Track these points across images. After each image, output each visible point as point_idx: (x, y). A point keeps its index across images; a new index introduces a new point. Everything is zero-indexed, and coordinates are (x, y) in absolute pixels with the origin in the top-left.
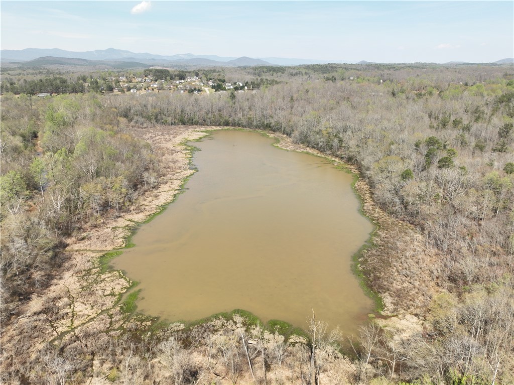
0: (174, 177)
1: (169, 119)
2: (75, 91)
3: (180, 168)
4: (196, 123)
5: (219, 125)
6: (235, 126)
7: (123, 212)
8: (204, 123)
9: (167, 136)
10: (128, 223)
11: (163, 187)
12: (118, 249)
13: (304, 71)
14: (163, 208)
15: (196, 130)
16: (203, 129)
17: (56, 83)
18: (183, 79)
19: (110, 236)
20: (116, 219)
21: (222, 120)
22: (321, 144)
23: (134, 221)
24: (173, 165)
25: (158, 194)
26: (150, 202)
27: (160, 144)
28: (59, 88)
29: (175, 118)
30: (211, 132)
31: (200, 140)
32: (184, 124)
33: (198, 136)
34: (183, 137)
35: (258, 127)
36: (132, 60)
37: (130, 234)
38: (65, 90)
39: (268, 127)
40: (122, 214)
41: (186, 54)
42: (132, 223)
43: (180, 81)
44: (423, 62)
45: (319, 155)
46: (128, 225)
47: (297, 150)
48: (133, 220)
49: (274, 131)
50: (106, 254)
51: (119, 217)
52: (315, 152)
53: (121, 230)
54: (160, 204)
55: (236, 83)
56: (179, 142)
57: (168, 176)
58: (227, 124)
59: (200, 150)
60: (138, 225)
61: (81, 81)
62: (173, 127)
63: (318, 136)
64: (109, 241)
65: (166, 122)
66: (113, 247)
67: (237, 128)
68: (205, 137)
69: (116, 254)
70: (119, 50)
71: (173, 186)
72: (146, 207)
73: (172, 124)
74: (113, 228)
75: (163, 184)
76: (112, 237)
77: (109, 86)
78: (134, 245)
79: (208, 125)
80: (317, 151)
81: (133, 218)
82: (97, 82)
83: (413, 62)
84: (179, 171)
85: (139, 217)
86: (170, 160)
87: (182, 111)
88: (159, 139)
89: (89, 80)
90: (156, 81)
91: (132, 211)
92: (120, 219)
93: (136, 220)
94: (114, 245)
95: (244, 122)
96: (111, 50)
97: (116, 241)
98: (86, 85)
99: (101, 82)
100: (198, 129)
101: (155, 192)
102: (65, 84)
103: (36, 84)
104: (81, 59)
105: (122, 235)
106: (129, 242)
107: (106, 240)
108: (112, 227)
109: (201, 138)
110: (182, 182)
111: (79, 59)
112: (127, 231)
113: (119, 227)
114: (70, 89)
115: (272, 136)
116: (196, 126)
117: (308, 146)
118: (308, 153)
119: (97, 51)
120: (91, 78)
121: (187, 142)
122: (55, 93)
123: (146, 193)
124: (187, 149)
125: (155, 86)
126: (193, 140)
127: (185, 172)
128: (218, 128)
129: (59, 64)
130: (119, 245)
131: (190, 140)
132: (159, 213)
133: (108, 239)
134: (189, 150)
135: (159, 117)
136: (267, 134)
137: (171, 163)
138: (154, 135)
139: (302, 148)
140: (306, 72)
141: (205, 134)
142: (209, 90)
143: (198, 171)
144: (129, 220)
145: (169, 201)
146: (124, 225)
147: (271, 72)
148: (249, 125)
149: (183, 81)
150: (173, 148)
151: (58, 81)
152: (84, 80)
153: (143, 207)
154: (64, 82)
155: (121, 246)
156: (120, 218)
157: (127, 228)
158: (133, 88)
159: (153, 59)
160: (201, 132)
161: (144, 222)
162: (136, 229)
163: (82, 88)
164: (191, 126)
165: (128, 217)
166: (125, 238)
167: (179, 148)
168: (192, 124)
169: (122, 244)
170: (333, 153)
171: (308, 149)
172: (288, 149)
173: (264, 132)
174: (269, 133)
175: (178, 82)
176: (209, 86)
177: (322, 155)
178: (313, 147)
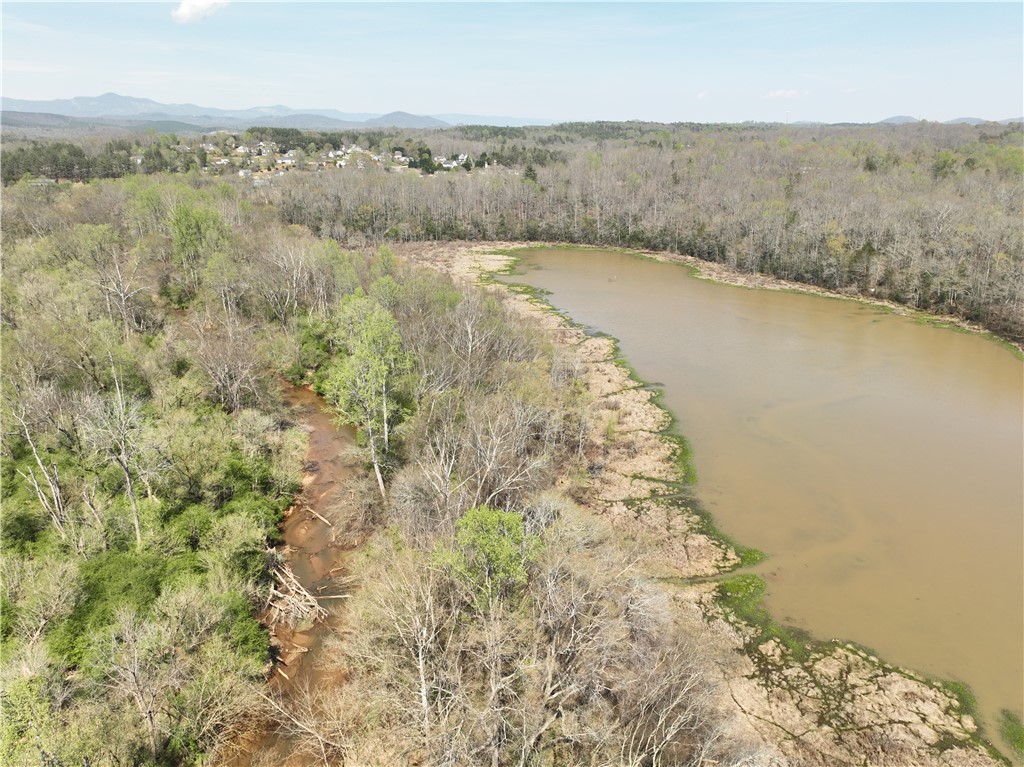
4: (461, 236)
5: (514, 239)
6: (552, 239)
8: (480, 234)
10: (644, 485)
11: (597, 383)
12: (732, 568)
16: (487, 247)
21: (518, 229)
22: (829, 272)
25: (607, 400)
29: (417, 223)
30: (515, 254)
31: (512, 270)
32: (435, 237)
33: (501, 264)
34: (466, 264)
35: (608, 241)
36: (163, 118)
39: (637, 239)
41: (273, 107)
42: (655, 484)
44: (758, 122)
45: (831, 295)
46: (653, 491)
47: (766, 287)
49: (655, 248)
50: (722, 588)
52: (813, 289)
55: (457, 156)
56: (475, 275)
59: (549, 293)
60: (682, 490)
63: (814, 254)
65: (396, 233)
66: (707, 561)
68: (516, 263)
71: (614, 379)
73: (409, 239)
74: (625, 502)
77: (192, 162)
83: (741, 122)
87: (429, 210)
90: (285, 152)
93: (654, 476)
94: (702, 556)
95: (577, 230)
99: (169, 153)
100: (474, 249)
101: (594, 397)
103: (15, 159)
104: (53, 115)
107: (663, 541)
109: (511, 267)
110: (621, 369)
111: (47, 115)
112: (677, 510)
117: (782, 278)
121: (493, 276)
122: (65, 178)
124: (517, 293)
125: (288, 162)
126: (499, 271)
127: (592, 343)
128: (518, 245)
130: (718, 557)
131: (494, 272)
134: (523, 293)
135: (378, 224)
139: (770, 284)
140: (567, 138)
141: (506, 257)
144: (637, 477)
145: (660, 418)
146: (645, 493)
148: (589, 237)
151: (65, 152)
155: (725, 558)
157: (661, 499)
158: (241, 167)
160: (491, 253)
162: (693, 502)
164: (455, 243)
170: (864, 291)
171: (787, 285)
172: (739, 284)
173: (629, 251)
174: (647, 254)
175: (331, 155)
176: (401, 163)
177: (838, 296)
178: (799, 278)
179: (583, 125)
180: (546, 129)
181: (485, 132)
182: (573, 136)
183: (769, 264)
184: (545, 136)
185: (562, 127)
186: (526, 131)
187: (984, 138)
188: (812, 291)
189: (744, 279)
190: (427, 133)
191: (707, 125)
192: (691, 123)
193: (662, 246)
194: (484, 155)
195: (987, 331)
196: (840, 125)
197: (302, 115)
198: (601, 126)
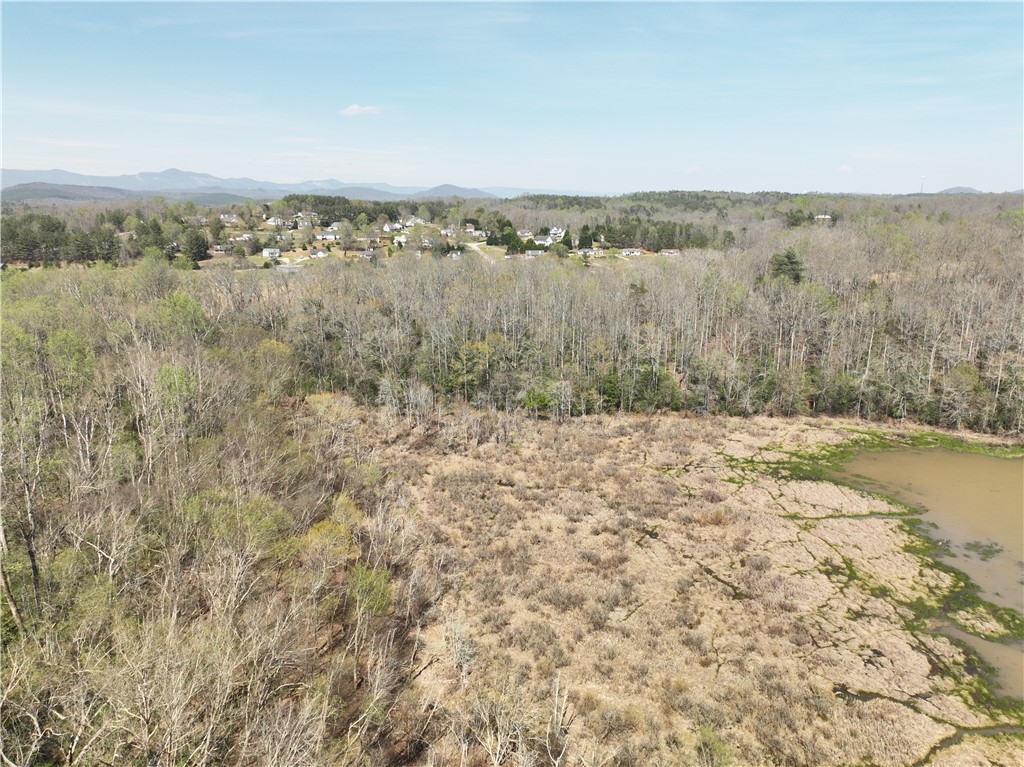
2: (85, 255)
17: (28, 232)
28: (36, 246)
36: (217, 192)
38: (55, 253)
41: (324, 181)
43: (395, 227)
55: (547, 230)
61: (108, 226)
70: (190, 173)
77: (197, 239)
82: (158, 229)
89: (132, 222)
90: (327, 224)
96: (173, 173)
98: (123, 236)
99: (169, 228)
102: (56, 234)
114: (72, 249)
119: (141, 174)
120: (139, 215)
122: (24, 260)
125: (331, 238)
129: (60, 197)
142: (484, 249)
149: (398, 225)
151: (35, 227)
152: (118, 221)
154: (53, 227)
158: (267, 246)
159: (260, 190)
163: (112, 244)
175: (386, 228)
176: (476, 239)
194: (585, 229)
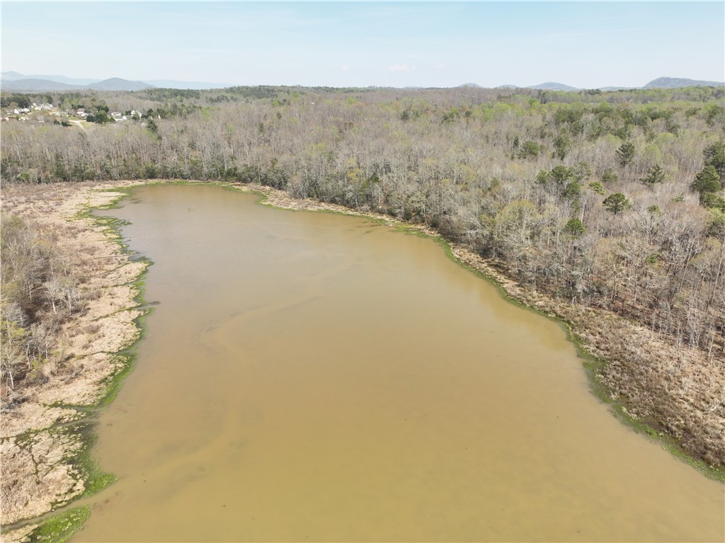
0: (109, 280)
1: (33, 172)
3: (109, 261)
4: (91, 177)
5: (137, 177)
6: (167, 177)
7: (28, 385)
8: (107, 175)
9: (41, 203)
10: (56, 413)
11: (99, 307)
12: (69, 502)
13: (229, 95)
14: (127, 355)
15: (95, 188)
16: (108, 186)
18: (26, 107)
19: (24, 465)
20: (17, 410)
21: (142, 169)
22: (349, 195)
23: (70, 406)
24: (89, 256)
25: (95, 324)
26: (86, 347)
27: (35, 220)
29: (44, 169)
30: (129, 190)
31: (114, 205)
32: (65, 179)
33: (108, 199)
34: (77, 201)
35: (210, 176)
37: (78, 445)
39: (231, 175)
40: (28, 392)
42: (67, 411)
43: (22, 110)
45: (350, 213)
46: (59, 420)
47: (309, 209)
48: (66, 402)
49: (245, 181)
50: (37, 531)
51: (24, 400)
52: (341, 209)
53: (45, 437)
54: (114, 348)
55: (130, 112)
56: (75, 211)
57: (93, 280)
58: (151, 174)
59: (129, 223)
60: (89, 414)
62: (44, 186)
63: (340, 183)
64: (28, 483)
65: (27, 177)
66: (48, 499)
67: (172, 180)
68: (122, 199)
69: (71, 520)
71: (118, 301)
72: (84, 362)
73: (40, 181)
74: (20, 438)
75: (93, 299)
76: (30, 467)
78: (111, 479)
79: (116, 180)
80: (344, 208)
81: (64, 396)
84: (112, 267)
85: (79, 391)
86: (78, 247)
87: (57, 157)
88: (26, 209)
91: (51, 378)
92: (26, 407)
93: (74, 402)
94: (47, 492)
95: (185, 169)
97: (50, 476)
100: (97, 187)
101: (85, 321)
105: (56, 454)
106: (89, 469)
107: (15, 482)
108: (14, 434)
109: (115, 202)
110: (133, 291)
112: (65, 439)
113: (37, 432)
115: (244, 189)
116: (93, 183)
117: (322, 201)
118: (328, 212)
121: (91, 211)
123: (65, 327)
124: (101, 225)
126: (102, 206)
127: (127, 268)
128: (137, 183)
130: (64, 490)
131: (95, 208)
132: (126, 370)
133: (20, 477)
134: (105, 225)
135: (9, 170)
136: (236, 187)
137: (83, 254)
138: (11, 204)
139: (313, 206)
140: (232, 97)
141: (118, 194)
142: (82, 123)
143: (152, 263)
144: (55, 405)
145: (130, 337)
146: (49, 423)
147: (178, 97)
148: (196, 174)
149: (26, 110)
150: (68, 224)
153: (74, 363)
155: (71, 491)
156: (26, 403)
157: (59, 428)
160: (109, 191)
161: (101, 403)
162: (90, 427)
164: (82, 183)
165: (49, 396)
166: (71, 461)
167: (82, 223)
168: (83, 179)
169: (73, 481)
170: (372, 208)
171: (324, 206)
172: (290, 207)
173: (226, 184)
174: (237, 186)
175: (16, 111)
176: (81, 118)
177: (355, 213)
178: (333, 201)
179: (247, 88)
180: (220, 91)
181: (167, 93)
182: (237, 96)
183: (314, 191)
184: (215, 97)
185: (231, 90)
186: (201, 93)
187: (500, 98)
188: (340, 210)
189: (296, 203)
190: (117, 94)
191: (337, 89)
192: (326, 87)
193: (249, 179)
194: (150, 111)
195: (439, 235)
196: (430, 88)
197: (30, 80)
198: (260, 89)
